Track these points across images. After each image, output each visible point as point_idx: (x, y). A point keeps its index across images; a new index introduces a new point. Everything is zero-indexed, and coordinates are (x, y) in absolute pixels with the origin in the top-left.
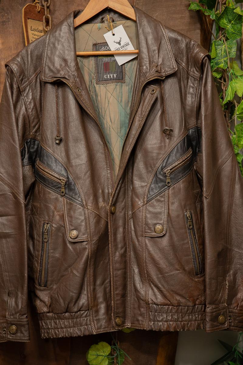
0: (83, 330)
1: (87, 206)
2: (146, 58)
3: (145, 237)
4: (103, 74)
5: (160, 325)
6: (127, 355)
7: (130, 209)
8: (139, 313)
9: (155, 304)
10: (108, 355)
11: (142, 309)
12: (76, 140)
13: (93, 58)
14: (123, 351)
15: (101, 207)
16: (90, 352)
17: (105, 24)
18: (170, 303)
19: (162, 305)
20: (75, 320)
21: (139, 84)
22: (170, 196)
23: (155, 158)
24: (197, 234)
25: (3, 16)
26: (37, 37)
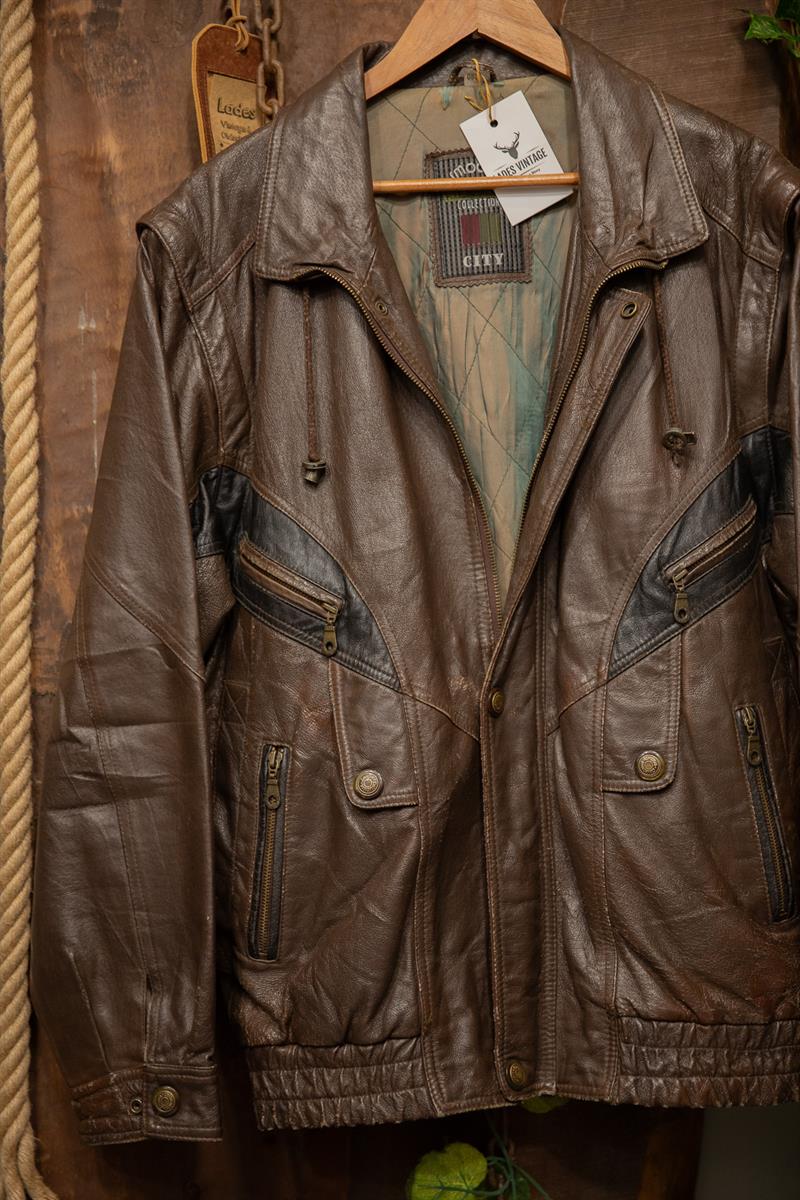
0: (400, 1101)
1: (412, 691)
2: (605, 200)
3: (604, 791)
4: (459, 255)
5: (659, 1088)
6: (540, 1189)
7: (550, 699)
8: (586, 1045)
9: (639, 1016)
10: (477, 1189)
11: (596, 1035)
12: (375, 473)
13: (426, 201)
14: (527, 1175)
15: (458, 692)
16: (419, 1176)
17: (466, 90)
18: (688, 1012)
19: (664, 1021)
20: (373, 1070)
21: (581, 285)
22: (687, 655)
23: (636, 530)
24: (777, 782)
25: (125, 66)
26: (235, 134)
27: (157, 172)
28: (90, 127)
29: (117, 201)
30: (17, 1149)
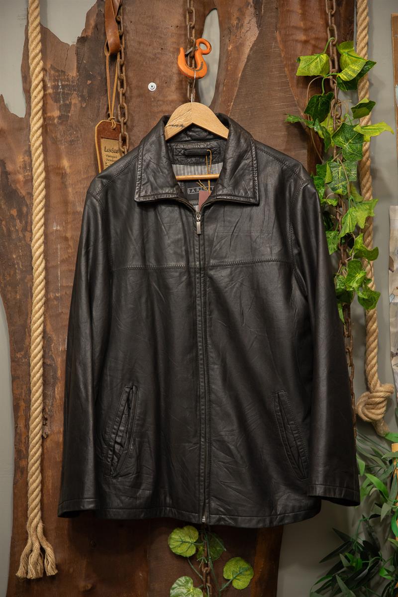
25: (71, 134)
26: (111, 159)
27: (82, 172)
28: (59, 157)
29: (67, 183)
30: (37, 528)
